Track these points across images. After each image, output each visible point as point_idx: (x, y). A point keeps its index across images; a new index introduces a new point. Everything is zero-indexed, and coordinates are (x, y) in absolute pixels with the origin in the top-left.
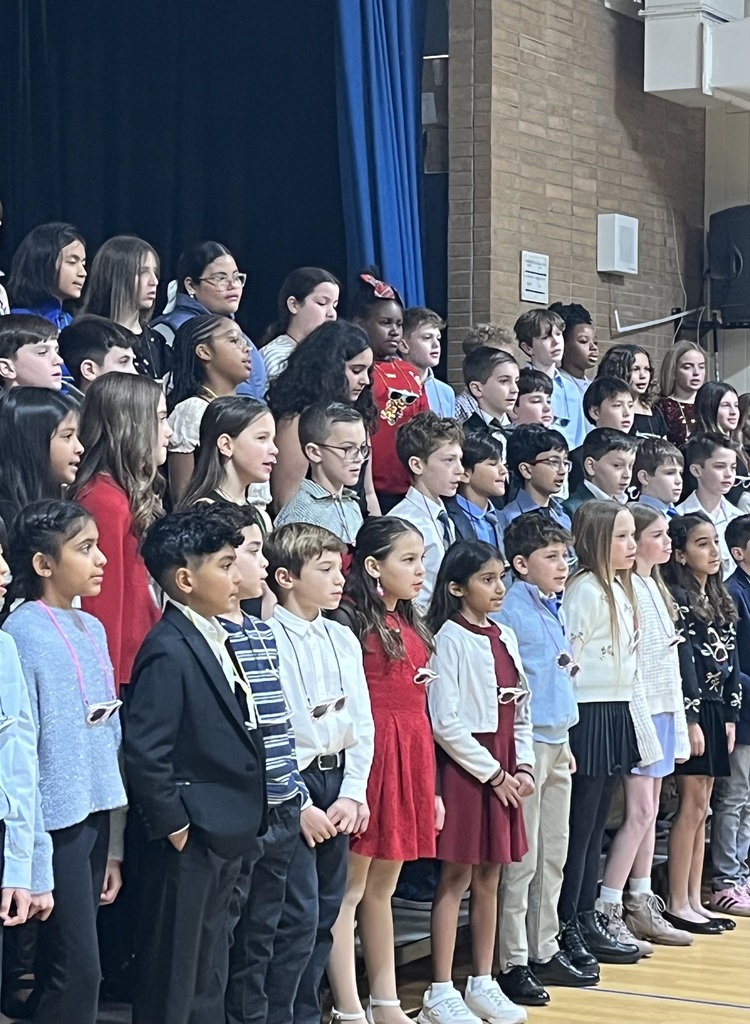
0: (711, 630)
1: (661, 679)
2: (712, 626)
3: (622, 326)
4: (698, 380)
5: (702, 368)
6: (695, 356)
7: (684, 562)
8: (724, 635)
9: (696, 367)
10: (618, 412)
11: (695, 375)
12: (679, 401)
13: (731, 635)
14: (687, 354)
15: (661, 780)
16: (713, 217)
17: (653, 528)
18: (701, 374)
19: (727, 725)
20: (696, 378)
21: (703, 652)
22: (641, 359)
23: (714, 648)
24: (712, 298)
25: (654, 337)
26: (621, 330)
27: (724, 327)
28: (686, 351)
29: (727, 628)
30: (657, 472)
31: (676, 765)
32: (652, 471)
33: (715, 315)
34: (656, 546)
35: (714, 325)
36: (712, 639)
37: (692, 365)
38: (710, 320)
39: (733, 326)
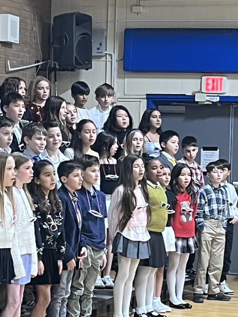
0: (49, 216)
1: (26, 238)
2: (50, 214)
3: (11, 68)
4: (46, 95)
5: (47, 89)
6: (44, 83)
7: (38, 183)
8: (56, 218)
9: (45, 89)
10: (17, 109)
11: (44, 92)
12: (37, 104)
13: (60, 218)
14: (40, 83)
15: (24, 286)
16: (55, 18)
17: (26, 165)
18: (48, 91)
19: (59, 261)
20: (45, 94)
21: (44, 226)
22: (22, 84)
23: (50, 225)
24: (54, 56)
25: (26, 74)
26: (10, 70)
27: (60, 70)
28: (40, 81)
29: (58, 215)
30: (33, 138)
31: (32, 279)
32: (30, 137)
33: (55, 64)
34: (27, 174)
35: (55, 69)
36: (49, 220)
37: (43, 88)
38: (53, 66)
39: (64, 70)
